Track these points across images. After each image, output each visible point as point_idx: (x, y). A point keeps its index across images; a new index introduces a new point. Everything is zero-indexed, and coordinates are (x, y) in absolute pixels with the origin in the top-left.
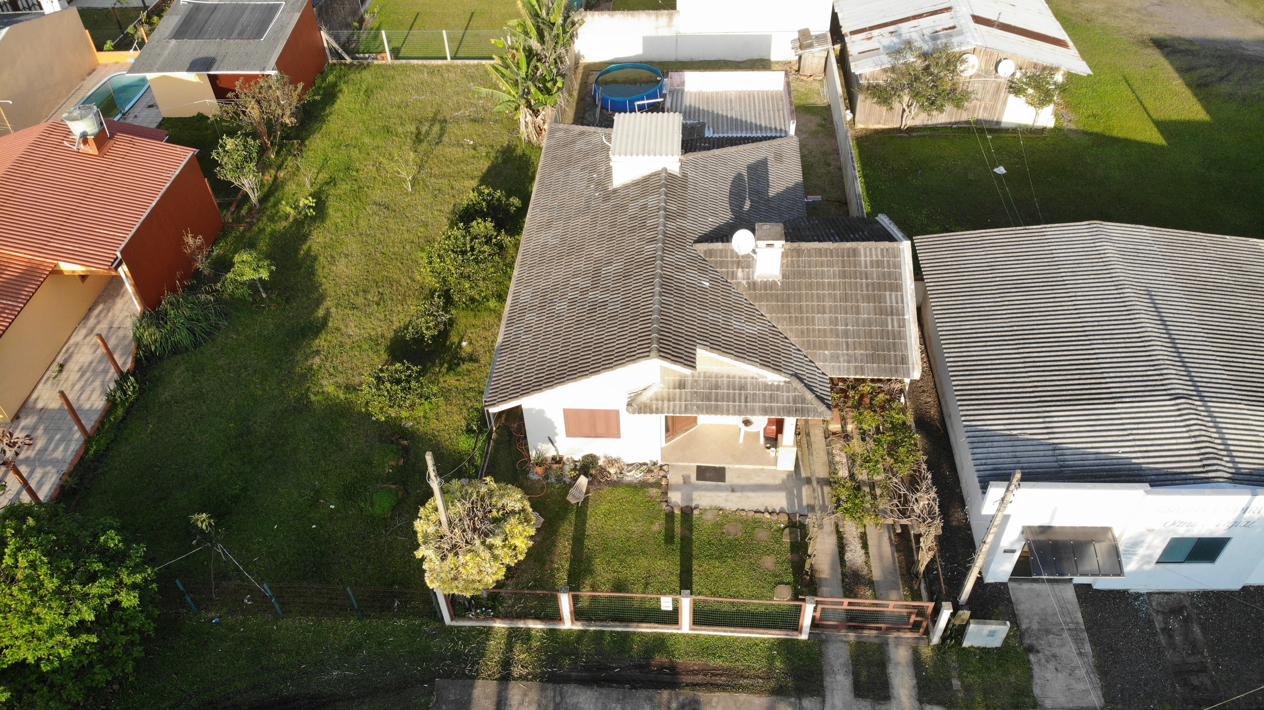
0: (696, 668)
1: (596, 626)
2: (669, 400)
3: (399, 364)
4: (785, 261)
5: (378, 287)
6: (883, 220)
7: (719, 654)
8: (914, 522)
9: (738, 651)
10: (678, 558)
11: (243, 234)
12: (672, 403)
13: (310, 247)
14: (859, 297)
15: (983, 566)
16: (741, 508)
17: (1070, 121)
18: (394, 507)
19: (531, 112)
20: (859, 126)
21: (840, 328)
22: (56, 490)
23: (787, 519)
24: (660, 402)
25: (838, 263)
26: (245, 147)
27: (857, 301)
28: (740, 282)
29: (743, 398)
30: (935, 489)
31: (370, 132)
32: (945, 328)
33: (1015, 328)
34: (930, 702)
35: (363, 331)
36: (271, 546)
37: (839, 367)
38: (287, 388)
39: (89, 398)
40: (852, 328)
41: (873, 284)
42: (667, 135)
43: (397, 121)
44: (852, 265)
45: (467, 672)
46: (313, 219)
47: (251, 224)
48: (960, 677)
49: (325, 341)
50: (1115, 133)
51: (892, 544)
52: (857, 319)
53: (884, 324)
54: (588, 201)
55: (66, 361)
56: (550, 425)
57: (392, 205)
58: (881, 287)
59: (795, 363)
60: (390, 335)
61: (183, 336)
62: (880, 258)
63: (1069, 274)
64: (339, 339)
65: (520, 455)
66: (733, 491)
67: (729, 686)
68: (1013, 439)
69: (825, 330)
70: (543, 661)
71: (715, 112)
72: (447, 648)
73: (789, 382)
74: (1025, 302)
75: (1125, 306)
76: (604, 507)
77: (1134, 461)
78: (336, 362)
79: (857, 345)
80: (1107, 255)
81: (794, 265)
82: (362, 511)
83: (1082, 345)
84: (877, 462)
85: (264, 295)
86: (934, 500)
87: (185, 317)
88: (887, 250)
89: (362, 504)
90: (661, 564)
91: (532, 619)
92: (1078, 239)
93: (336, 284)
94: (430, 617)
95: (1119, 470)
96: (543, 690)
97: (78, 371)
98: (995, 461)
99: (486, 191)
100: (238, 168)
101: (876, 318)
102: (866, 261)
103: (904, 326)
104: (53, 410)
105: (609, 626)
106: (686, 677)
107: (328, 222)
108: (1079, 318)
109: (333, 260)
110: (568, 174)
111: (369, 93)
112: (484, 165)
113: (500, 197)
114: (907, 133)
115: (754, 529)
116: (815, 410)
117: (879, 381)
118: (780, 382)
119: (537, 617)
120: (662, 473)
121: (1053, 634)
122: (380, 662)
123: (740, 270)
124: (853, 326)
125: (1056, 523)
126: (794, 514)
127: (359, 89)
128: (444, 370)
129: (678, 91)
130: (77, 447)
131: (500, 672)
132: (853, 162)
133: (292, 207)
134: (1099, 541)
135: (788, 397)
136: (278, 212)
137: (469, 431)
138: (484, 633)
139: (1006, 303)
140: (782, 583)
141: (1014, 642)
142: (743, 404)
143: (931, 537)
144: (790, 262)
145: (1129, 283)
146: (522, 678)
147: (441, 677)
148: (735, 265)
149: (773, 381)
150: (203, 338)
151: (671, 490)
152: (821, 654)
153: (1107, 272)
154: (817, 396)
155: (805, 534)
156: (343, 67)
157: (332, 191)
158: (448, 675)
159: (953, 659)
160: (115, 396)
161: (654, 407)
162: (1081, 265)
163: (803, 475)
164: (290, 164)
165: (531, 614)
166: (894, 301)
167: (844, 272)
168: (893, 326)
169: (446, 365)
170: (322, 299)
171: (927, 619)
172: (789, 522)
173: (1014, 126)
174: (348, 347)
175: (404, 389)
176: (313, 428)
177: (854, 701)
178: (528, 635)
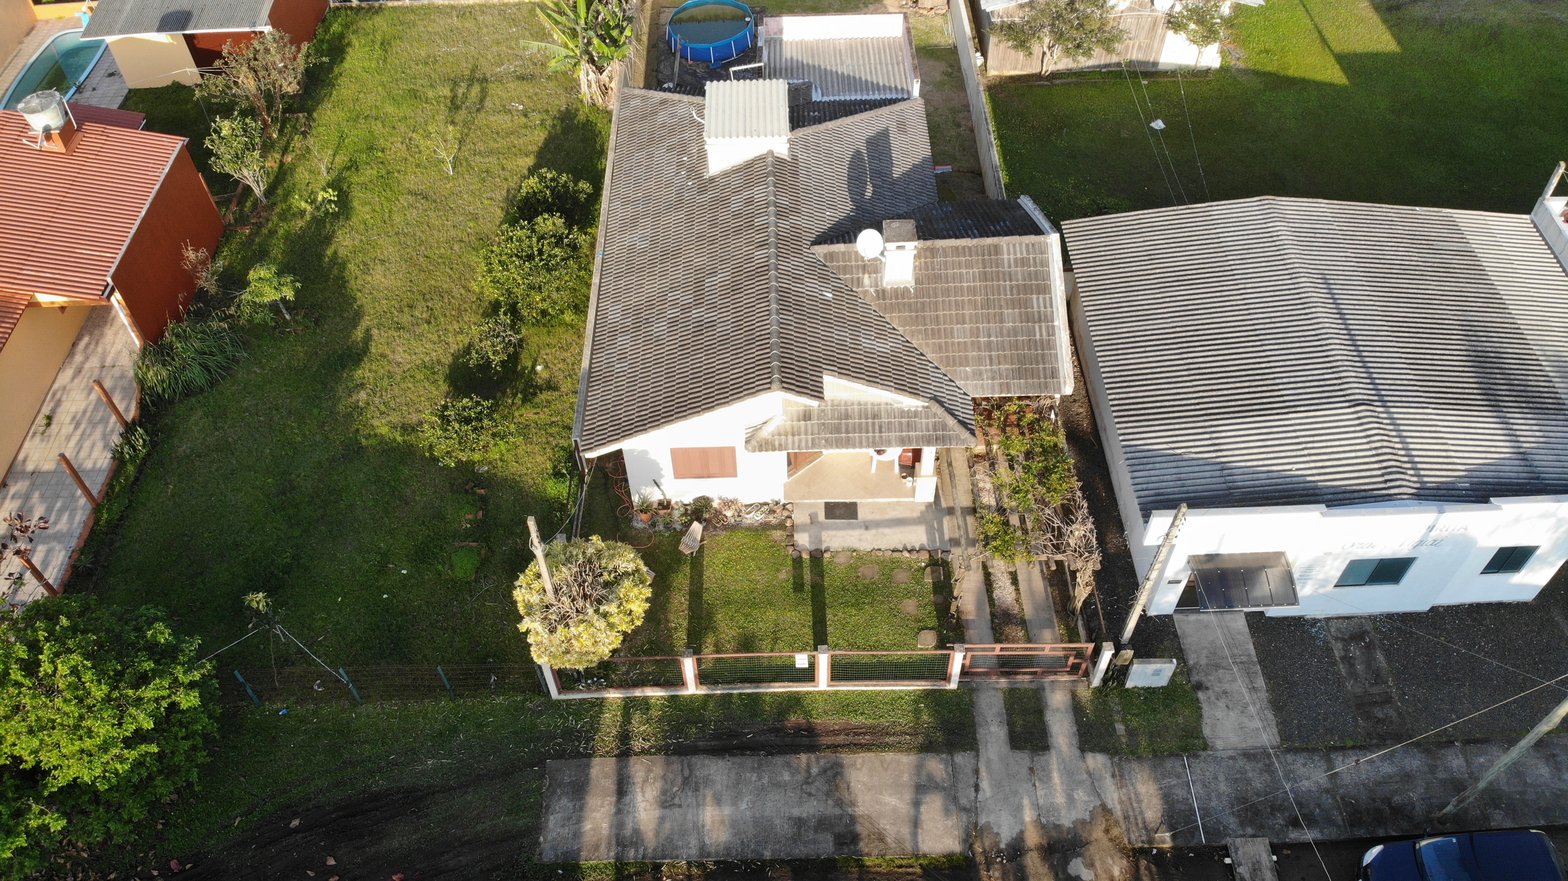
0: (837, 727)
1: (724, 689)
2: (793, 435)
3: (467, 400)
4: (917, 263)
5: (426, 301)
6: (1026, 203)
7: (861, 711)
8: (1070, 557)
9: (881, 706)
10: (810, 608)
11: (250, 239)
12: (796, 438)
13: (335, 253)
14: (1002, 303)
15: (1146, 603)
16: (876, 548)
17: (1238, 59)
18: (478, 568)
19: (594, 68)
20: (992, 73)
21: (982, 340)
22: (66, 571)
23: (928, 556)
24: (783, 437)
25: (977, 263)
26: (245, 131)
27: (1001, 307)
28: (866, 291)
29: (877, 428)
30: (1091, 519)
31: (393, 98)
32: (1099, 333)
33: (1178, 329)
34: (1092, 750)
35: (414, 357)
36: (338, 623)
37: (982, 385)
38: (331, 431)
39: (90, 455)
40: (995, 340)
41: (1018, 286)
42: (772, 109)
43: (425, 82)
44: (994, 265)
45: (581, 750)
46: (336, 216)
47: (259, 226)
48: (1124, 721)
49: (370, 371)
50: (1290, 73)
51: (1044, 578)
52: (1001, 329)
53: (1031, 332)
54: (679, 193)
55: (53, 411)
56: (655, 466)
57: (431, 193)
58: (1027, 289)
59: (934, 384)
60: (448, 360)
61: (196, 374)
62: (1025, 255)
63: (1238, 262)
64: (387, 368)
65: (620, 500)
66: (867, 528)
67: (874, 744)
68: (1176, 459)
69: (965, 342)
70: (667, 731)
71: (823, 68)
72: (556, 725)
73: (927, 407)
74: (1189, 297)
75: (1300, 299)
76: (722, 555)
77: (1309, 479)
78: (387, 397)
79: (1002, 359)
80: (1280, 238)
81: (928, 267)
82: (440, 575)
83: (1253, 346)
84: (1027, 491)
85: (288, 317)
86: (1091, 531)
87: (196, 350)
88: (1033, 245)
89: (440, 567)
90: (791, 616)
91: (651, 686)
92: (1247, 218)
93: (374, 299)
94: (534, 692)
95: (1293, 490)
96: (668, 764)
97: (70, 424)
98: (1157, 485)
99: (549, 176)
100: (238, 158)
101: (1022, 327)
102: (1009, 260)
103: (1053, 335)
104: (48, 472)
105: (738, 689)
106: (826, 739)
107: (354, 219)
108: (1249, 314)
109: (366, 269)
110: (651, 156)
111: (385, 45)
112: (539, 136)
113: (566, 182)
114: (1048, 81)
115: (892, 570)
116: (958, 437)
117: (1028, 398)
118: (917, 407)
119: (656, 684)
120: (786, 513)
121: (1223, 668)
122: (481, 746)
123: (866, 276)
124: (997, 337)
125: (1224, 550)
126: (936, 550)
127: (373, 42)
128: (518, 401)
129: (775, 41)
130: (84, 518)
131: (619, 748)
132: (987, 123)
133: (307, 202)
134: (1271, 567)
135: (927, 424)
136: (290, 207)
137: (557, 474)
138: (597, 705)
139: (1168, 300)
140: (927, 628)
141: (1180, 680)
142: (877, 434)
143: (1089, 572)
144: (923, 264)
145: (1305, 270)
146: (644, 752)
147: (552, 758)
148: (860, 271)
149: (910, 406)
150: (220, 374)
151: (797, 532)
152: (972, 704)
153: (1280, 258)
154: (959, 421)
155: (948, 574)
156: (349, 12)
157: (355, 179)
158: (560, 755)
159: (1114, 702)
160: (122, 453)
161: (777, 443)
162: (1251, 251)
163: (944, 505)
164: (298, 145)
165: (649, 681)
166: (1042, 305)
167: (985, 273)
168: (1041, 335)
169: (520, 395)
170: (359, 319)
171: (1086, 660)
172: (930, 560)
173: (1173, 68)
174: (399, 377)
175: (475, 429)
176: (369, 479)
177: (1011, 753)
178: (647, 704)
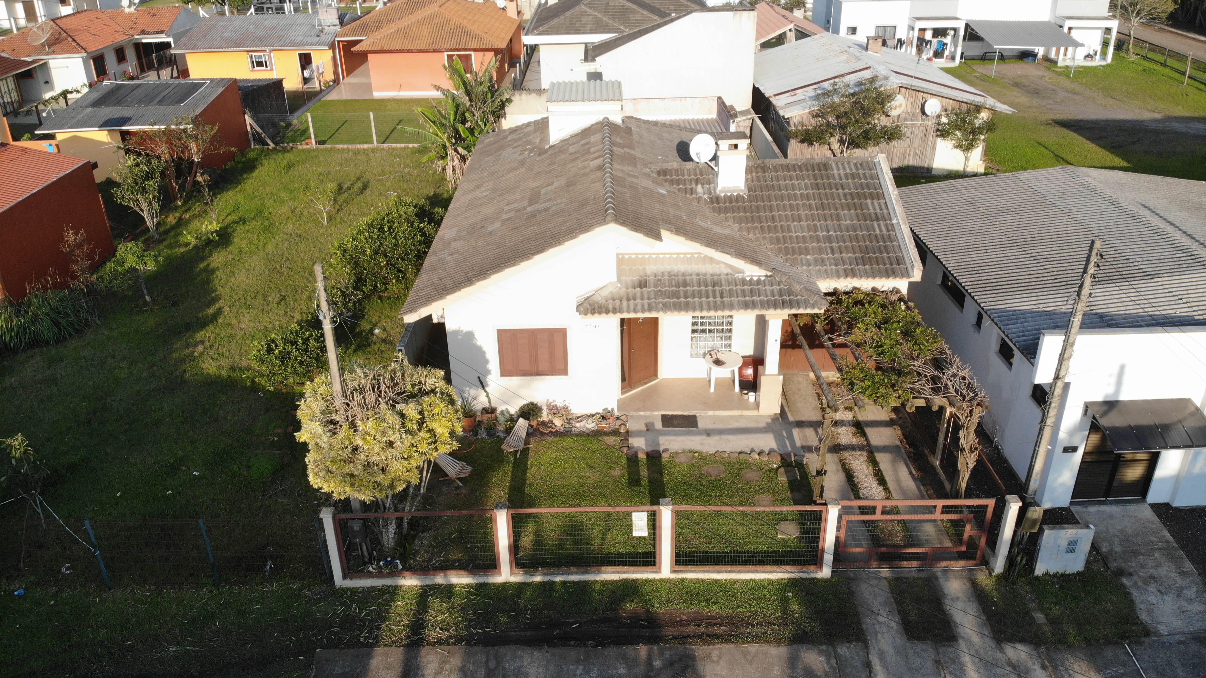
0: (685, 618)
1: (544, 574)
2: (628, 300)
4: (749, 177)
7: (714, 599)
9: (739, 595)
12: (632, 302)
14: (837, 206)
16: (720, 450)
21: (821, 234)
23: (779, 459)
24: (617, 302)
25: (808, 177)
27: (836, 210)
28: (700, 197)
29: (718, 294)
34: (1012, 639)
35: (258, 324)
37: (826, 271)
38: (159, 372)
40: (834, 234)
41: (851, 194)
44: (824, 178)
45: (362, 639)
46: (216, 243)
48: (1041, 609)
49: (212, 333)
52: (839, 225)
53: (870, 228)
54: (522, 162)
56: (480, 356)
57: (305, 235)
58: (860, 196)
59: (775, 263)
61: (46, 328)
62: (854, 171)
64: (229, 332)
66: (709, 434)
67: (733, 635)
68: (1048, 314)
69: (803, 236)
70: (471, 620)
72: (335, 613)
76: (550, 456)
78: (223, 350)
79: (843, 249)
81: (760, 178)
82: (234, 476)
85: (147, 298)
88: (861, 164)
89: (236, 468)
91: (456, 572)
93: (233, 291)
94: (315, 579)
96: (470, 654)
98: (1034, 332)
101: (860, 224)
102: (839, 175)
103: (894, 230)
105: (562, 575)
106: (671, 629)
107: (232, 246)
109: (231, 274)
111: (290, 166)
115: (740, 469)
116: (806, 301)
118: (760, 276)
119: (462, 571)
120: (619, 422)
121: (1143, 555)
122: (239, 633)
123: (699, 186)
124: (835, 232)
126: (788, 455)
127: (280, 163)
128: (351, 351)
131: (409, 637)
133: (193, 236)
135: (772, 291)
138: (389, 592)
140: (785, 518)
141: (1098, 567)
142: (718, 299)
144: (755, 178)
146: (440, 642)
147: (323, 647)
148: (693, 182)
149: (752, 276)
150: (69, 332)
151: (632, 436)
152: (852, 593)
154: (806, 288)
155: (805, 475)
156: (265, 151)
157: (240, 228)
158: (336, 644)
159: (1025, 590)
161: (611, 307)
164: (199, 209)
166: (877, 207)
167: (817, 184)
168: (881, 230)
169: (353, 347)
170: (214, 303)
171: (986, 528)
172: (782, 463)
173: (945, 173)
174: (239, 337)
177: (908, 645)
178: (451, 592)
